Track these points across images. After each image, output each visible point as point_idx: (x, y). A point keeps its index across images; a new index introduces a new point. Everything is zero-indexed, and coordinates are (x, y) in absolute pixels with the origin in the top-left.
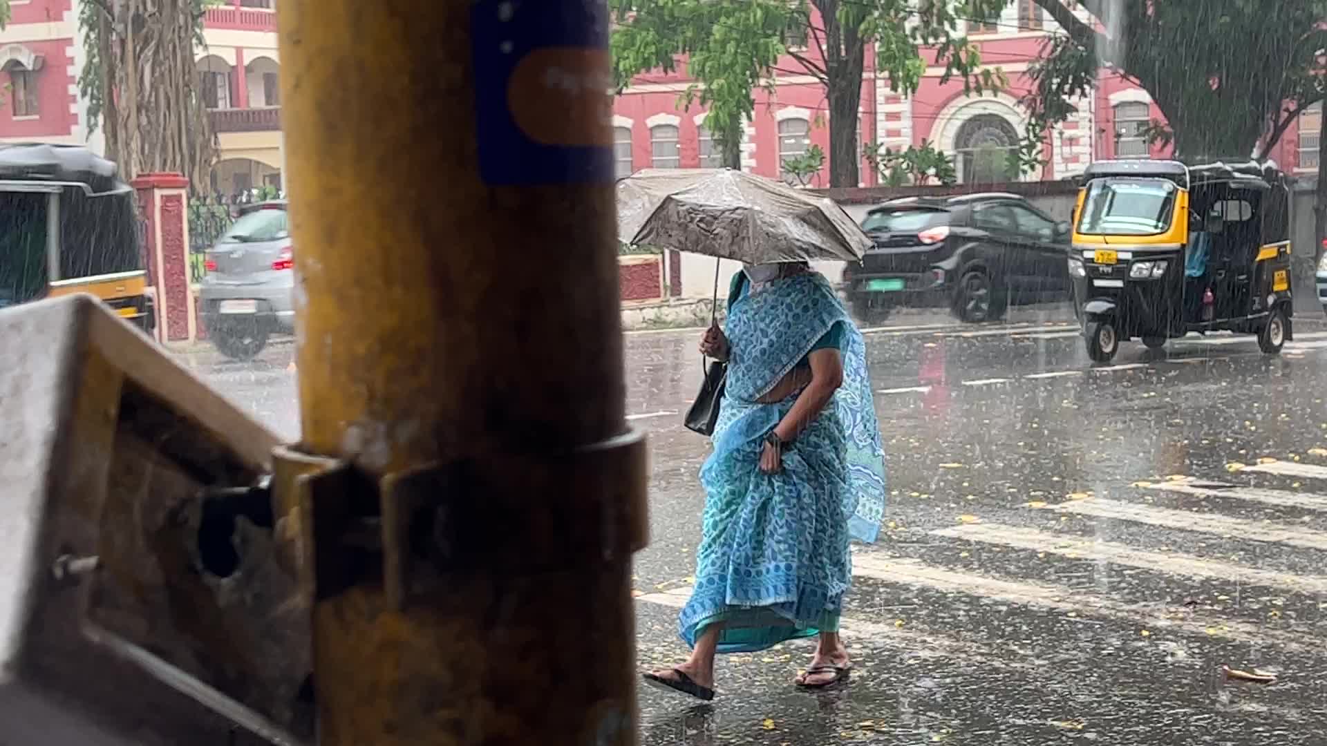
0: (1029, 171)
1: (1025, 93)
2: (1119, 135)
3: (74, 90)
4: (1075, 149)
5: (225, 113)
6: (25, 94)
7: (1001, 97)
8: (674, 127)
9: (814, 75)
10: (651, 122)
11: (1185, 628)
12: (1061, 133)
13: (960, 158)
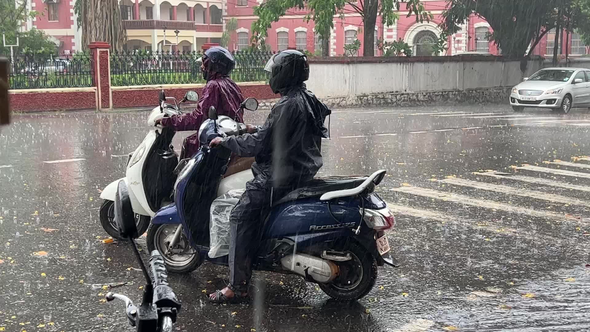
0: (441, 52)
1: (441, 22)
2: (476, 39)
3: (72, 11)
4: (460, 45)
5: (131, 22)
6: (53, 12)
7: (431, 23)
8: (305, 32)
9: (358, 12)
10: (296, 30)
11: (488, 229)
12: (454, 38)
13: (415, 47)
